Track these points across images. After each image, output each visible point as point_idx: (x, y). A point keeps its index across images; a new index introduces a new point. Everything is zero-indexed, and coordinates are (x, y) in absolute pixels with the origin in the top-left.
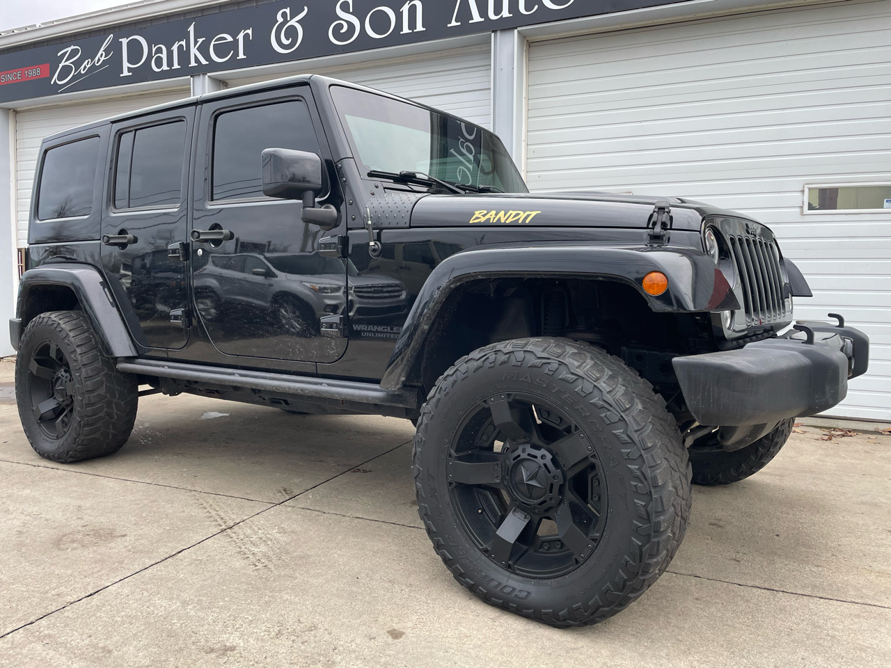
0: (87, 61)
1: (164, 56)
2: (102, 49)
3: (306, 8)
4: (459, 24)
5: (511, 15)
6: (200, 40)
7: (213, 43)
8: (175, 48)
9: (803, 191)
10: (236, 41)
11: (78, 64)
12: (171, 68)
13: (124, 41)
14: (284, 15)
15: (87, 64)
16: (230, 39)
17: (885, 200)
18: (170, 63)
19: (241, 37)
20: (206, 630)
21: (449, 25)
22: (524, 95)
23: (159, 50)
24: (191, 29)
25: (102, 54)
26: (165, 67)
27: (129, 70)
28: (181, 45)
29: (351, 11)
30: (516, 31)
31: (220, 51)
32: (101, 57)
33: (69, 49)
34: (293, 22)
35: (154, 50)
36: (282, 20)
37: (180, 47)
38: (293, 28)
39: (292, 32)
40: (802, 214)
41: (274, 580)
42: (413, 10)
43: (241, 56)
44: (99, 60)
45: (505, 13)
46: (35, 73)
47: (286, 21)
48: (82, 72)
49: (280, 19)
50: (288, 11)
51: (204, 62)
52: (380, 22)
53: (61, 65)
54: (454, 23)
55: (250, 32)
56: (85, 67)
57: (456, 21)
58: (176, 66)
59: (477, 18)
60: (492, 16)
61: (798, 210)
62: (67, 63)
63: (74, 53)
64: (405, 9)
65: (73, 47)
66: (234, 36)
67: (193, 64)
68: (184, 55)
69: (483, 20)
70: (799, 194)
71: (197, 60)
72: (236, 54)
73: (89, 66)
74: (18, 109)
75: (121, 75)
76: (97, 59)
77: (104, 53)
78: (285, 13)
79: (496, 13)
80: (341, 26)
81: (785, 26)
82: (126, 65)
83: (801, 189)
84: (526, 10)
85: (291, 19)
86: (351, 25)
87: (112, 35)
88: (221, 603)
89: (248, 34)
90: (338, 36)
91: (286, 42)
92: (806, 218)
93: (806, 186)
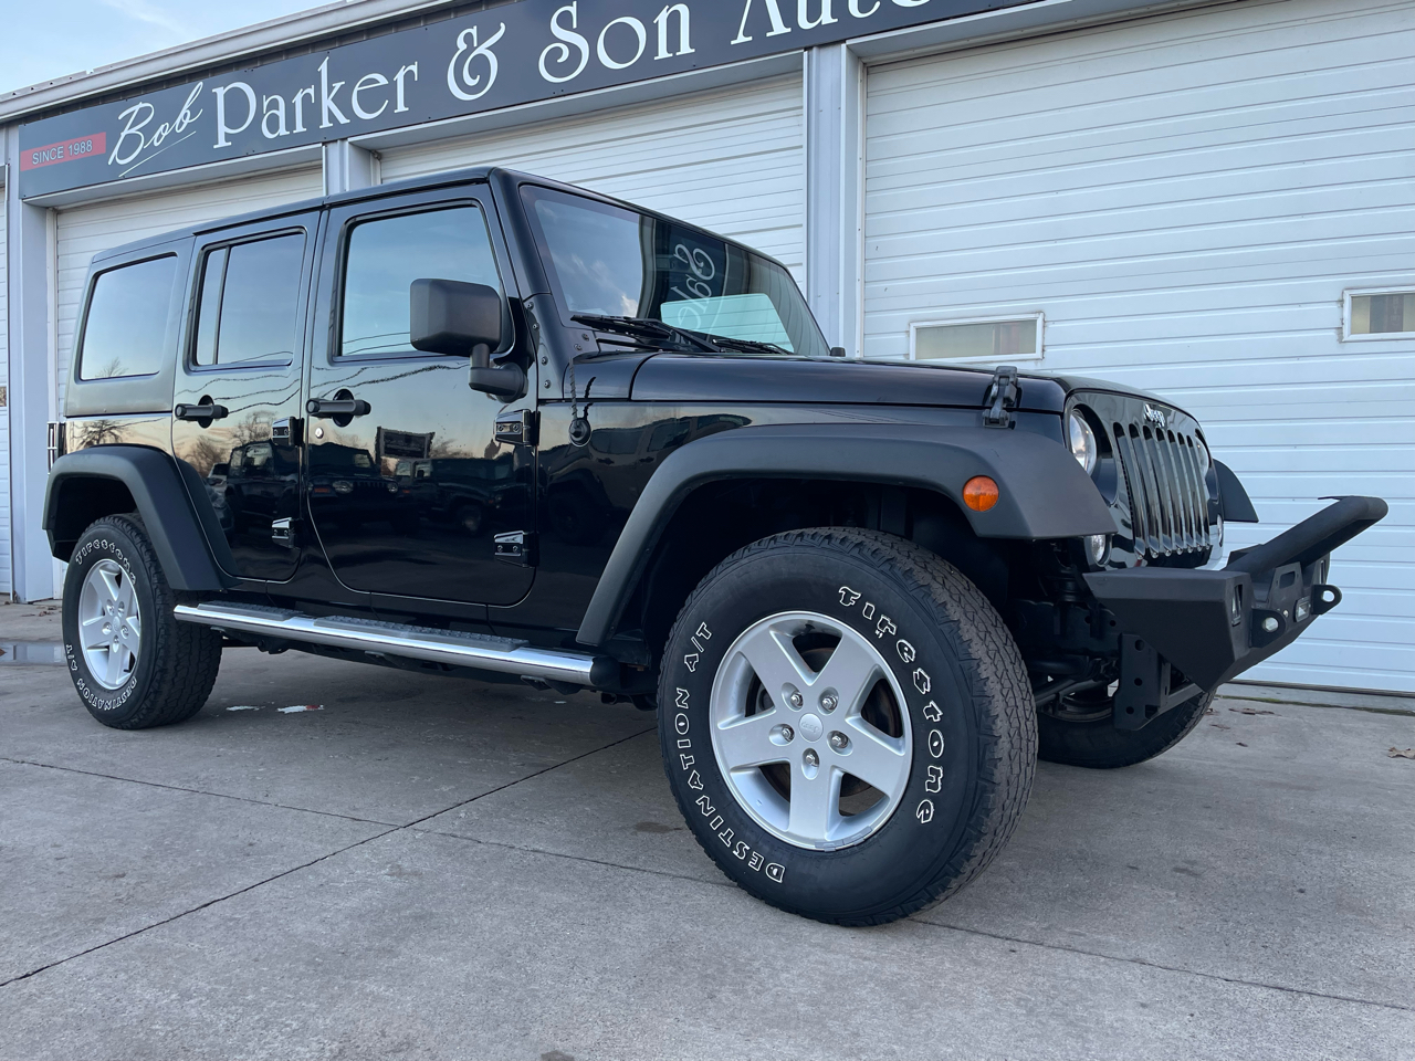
0: (163, 126)
1: (281, 113)
2: (186, 106)
3: (502, 25)
4: (750, 38)
5: (836, 20)
6: (337, 86)
7: (357, 89)
8: (298, 99)
9: (1341, 301)
10: (393, 85)
11: (149, 131)
12: (291, 132)
13: (220, 92)
14: (468, 38)
15: (163, 131)
16: (383, 81)
18: (290, 124)
19: (400, 77)
21: (733, 42)
22: (859, 154)
23: (274, 105)
24: (324, 68)
25: (186, 114)
26: (282, 131)
27: (228, 137)
28: (308, 94)
29: (575, 26)
30: (844, 46)
31: (368, 101)
32: (184, 118)
33: (136, 108)
34: (482, 50)
35: (265, 104)
36: (465, 47)
37: (306, 98)
38: (482, 59)
40: (1341, 340)
42: (674, 19)
43: (401, 107)
44: (181, 123)
45: (826, 17)
46: (84, 147)
47: (471, 48)
48: (156, 144)
49: (462, 45)
50: (474, 31)
51: (343, 120)
52: (621, 43)
53: (123, 135)
54: (741, 39)
55: (414, 68)
56: (160, 136)
57: (745, 35)
58: (300, 128)
59: (779, 27)
60: (804, 23)
61: (1333, 333)
62: (133, 131)
63: (143, 114)
64: (662, 19)
65: (141, 105)
66: (390, 75)
67: (326, 124)
68: (312, 110)
69: (789, 30)
70: (1335, 306)
71: (332, 117)
72: (394, 104)
73: (166, 133)
74: (60, 208)
75: (215, 147)
76: (178, 121)
77: (189, 112)
78: (469, 35)
79: (810, 19)
80: (558, 52)
81: (1303, 22)
82: (222, 129)
83: (1337, 297)
84: (861, 11)
85: (479, 45)
86: (574, 50)
87: (201, 83)
89: (411, 72)
90: (553, 68)
91: (471, 82)
92: (1349, 348)
93: (1347, 293)
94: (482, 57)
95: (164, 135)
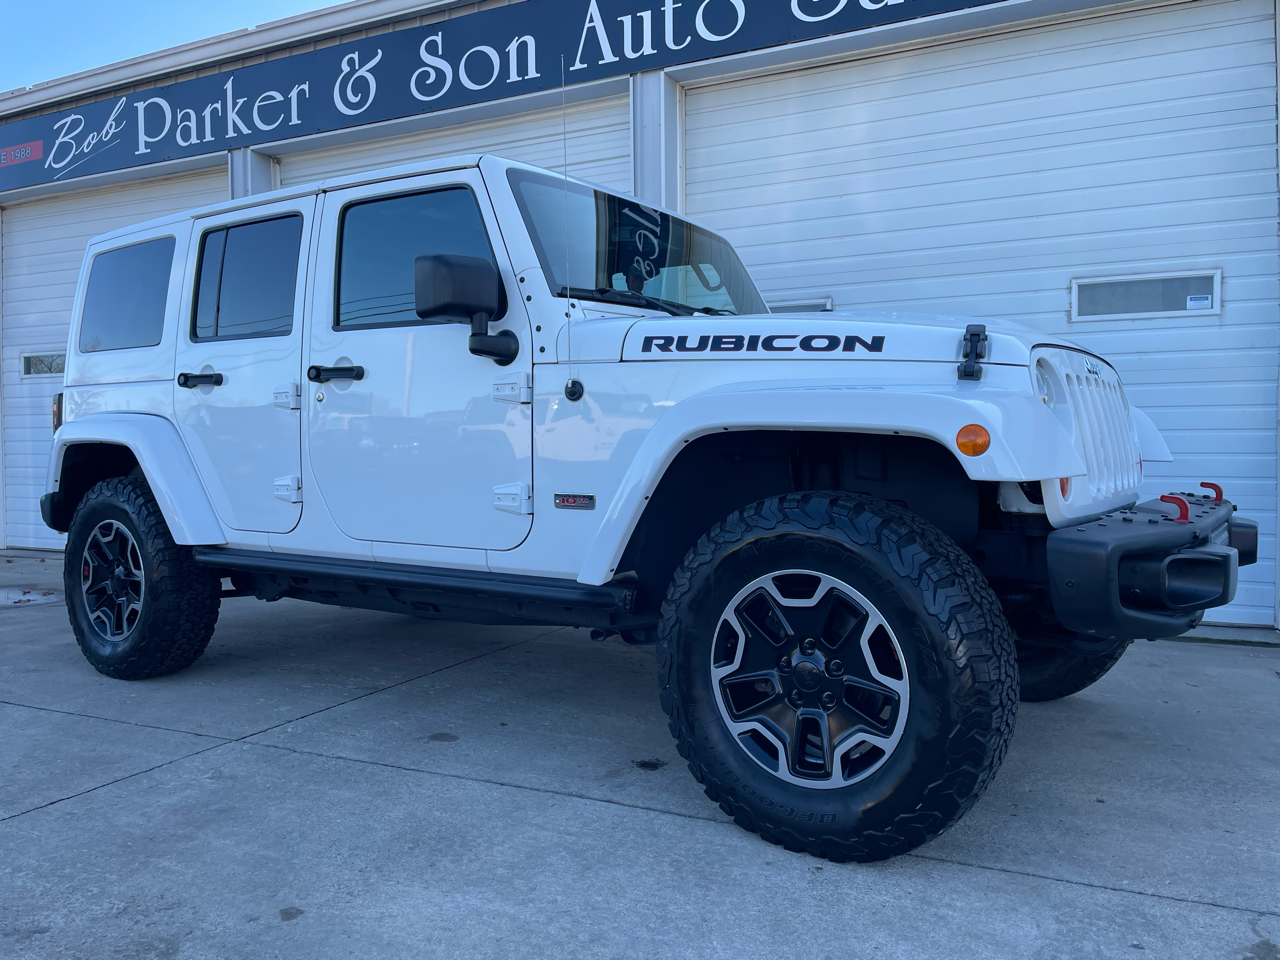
0: (92, 135)
1: (193, 124)
2: (112, 117)
3: (379, 51)
4: (586, 66)
5: (655, 51)
6: (241, 101)
7: (257, 104)
8: (207, 113)
9: (1070, 289)
10: (288, 101)
11: (79, 139)
12: (202, 141)
13: (141, 106)
14: (351, 62)
15: (92, 139)
16: (279, 97)
17: (1189, 298)
18: (201, 134)
19: (294, 94)
20: (23, 905)
21: (571, 69)
23: (187, 117)
24: (229, 86)
25: (111, 125)
26: (194, 140)
27: (147, 145)
28: (216, 109)
29: (440, 53)
30: (662, 73)
31: (267, 114)
32: (110, 128)
33: (69, 120)
34: (363, 72)
35: (179, 116)
36: (348, 69)
37: (214, 112)
38: (362, 80)
39: (361, 86)
40: (1068, 321)
41: (162, 842)
42: (522, 49)
43: (295, 121)
44: (107, 133)
45: (647, 49)
46: (23, 153)
47: (353, 71)
48: (86, 151)
49: (346, 68)
50: (355, 56)
51: (245, 131)
52: (479, 68)
53: (58, 142)
54: (578, 66)
55: (305, 87)
56: (89, 143)
57: (581, 62)
58: (209, 138)
59: (609, 57)
60: (629, 54)
61: (1063, 315)
62: (66, 139)
63: (75, 124)
64: (513, 48)
65: (73, 117)
66: (285, 93)
67: (231, 134)
68: (219, 122)
69: (617, 59)
70: (1065, 292)
71: (236, 128)
72: (288, 118)
73: (94, 141)
74: (4, 205)
75: (137, 153)
76: (104, 132)
77: (114, 123)
78: (352, 59)
79: (635, 50)
80: (426, 75)
81: (1037, 54)
82: (143, 138)
83: (1067, 285)
84: (676, 44)
85: (360, 68)
86: (440, 73)
87: (124, 98)
88: (67, 871)
89: (303, 90)
90: (423, 88)
91: (353, 99)
92: (1076, 327)
93: (1074, 281)
94: (362, 79)
95: (93, 143)
